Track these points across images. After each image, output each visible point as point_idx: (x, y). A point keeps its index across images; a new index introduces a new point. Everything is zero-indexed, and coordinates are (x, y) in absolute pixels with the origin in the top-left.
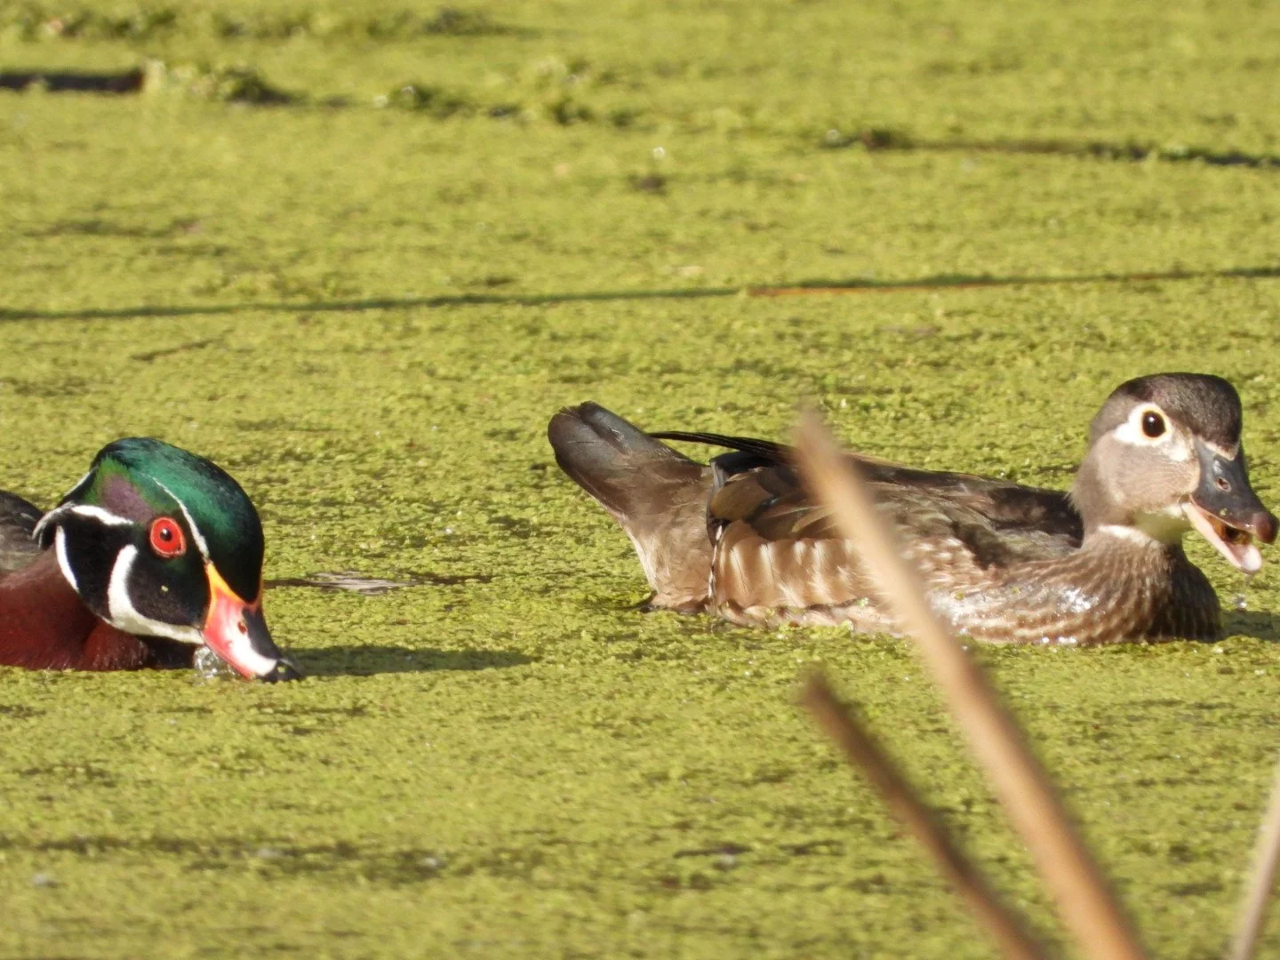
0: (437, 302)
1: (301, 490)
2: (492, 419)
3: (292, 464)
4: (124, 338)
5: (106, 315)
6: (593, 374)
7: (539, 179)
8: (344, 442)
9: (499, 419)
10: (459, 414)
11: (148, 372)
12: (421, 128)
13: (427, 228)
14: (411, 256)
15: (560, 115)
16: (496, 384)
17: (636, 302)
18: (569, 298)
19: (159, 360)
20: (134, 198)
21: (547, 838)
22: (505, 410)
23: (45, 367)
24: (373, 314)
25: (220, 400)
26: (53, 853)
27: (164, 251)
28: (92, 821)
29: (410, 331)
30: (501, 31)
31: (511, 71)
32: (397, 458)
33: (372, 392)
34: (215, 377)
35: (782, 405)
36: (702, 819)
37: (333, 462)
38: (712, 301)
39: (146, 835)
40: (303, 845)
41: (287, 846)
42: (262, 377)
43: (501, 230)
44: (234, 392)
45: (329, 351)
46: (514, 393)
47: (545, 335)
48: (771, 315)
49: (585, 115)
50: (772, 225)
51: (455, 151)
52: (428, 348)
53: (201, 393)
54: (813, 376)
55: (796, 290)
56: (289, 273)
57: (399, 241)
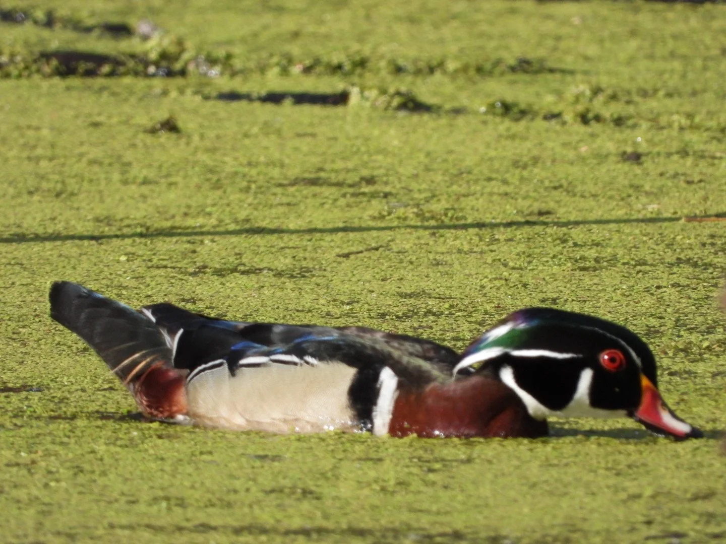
0: (509, 224)
1: (441, 332)
2: (541, 291)
3: (432, 318)
4: (332, 244)
5: (322, 231)
6: (597, 266)
7: (571, 155)
8: (460, 305)
9: (545, 292)
10: (523, 288)
11: (346, 264)
12: (505, 125)
13: (505, 182)
14: (495, 198)
15: (584, 119)
16: (542, 271)
17: (622, 225)
18: (584, 222)
19: (352, 257)
20: (340, 165)
21: (571, 528)
22: (549, 286)
23: (288, 261)
24: (472, 231)
25: (389, 281)
26: (292, 536)
27: (354, 195)
28: (310, 518)
29: (494, 241)
30: (552, 71)
31: (559, 94)
32: (490, 315)
33: (474, 277)
34: (384, 268)
35: (705, 284)
36: (659, 518)
37: (454, 316)
38: (666, 224)
39: (344, 526)
40: (433, 532)
41: (425, 533)
42: (411, 267)
43: (547, 183)
44: (396, 276)
45: (449, 253)
46: (554, 277)
47: (570, 243)
48: (698, 232)
49: (598, 118)
50: (701, 181)
51: (524, 138)
52: (504, 251)
53: (377, 276)
54: (721, 267)
55: (713, 218)
56: (425, 208)
57: (488, 190)
